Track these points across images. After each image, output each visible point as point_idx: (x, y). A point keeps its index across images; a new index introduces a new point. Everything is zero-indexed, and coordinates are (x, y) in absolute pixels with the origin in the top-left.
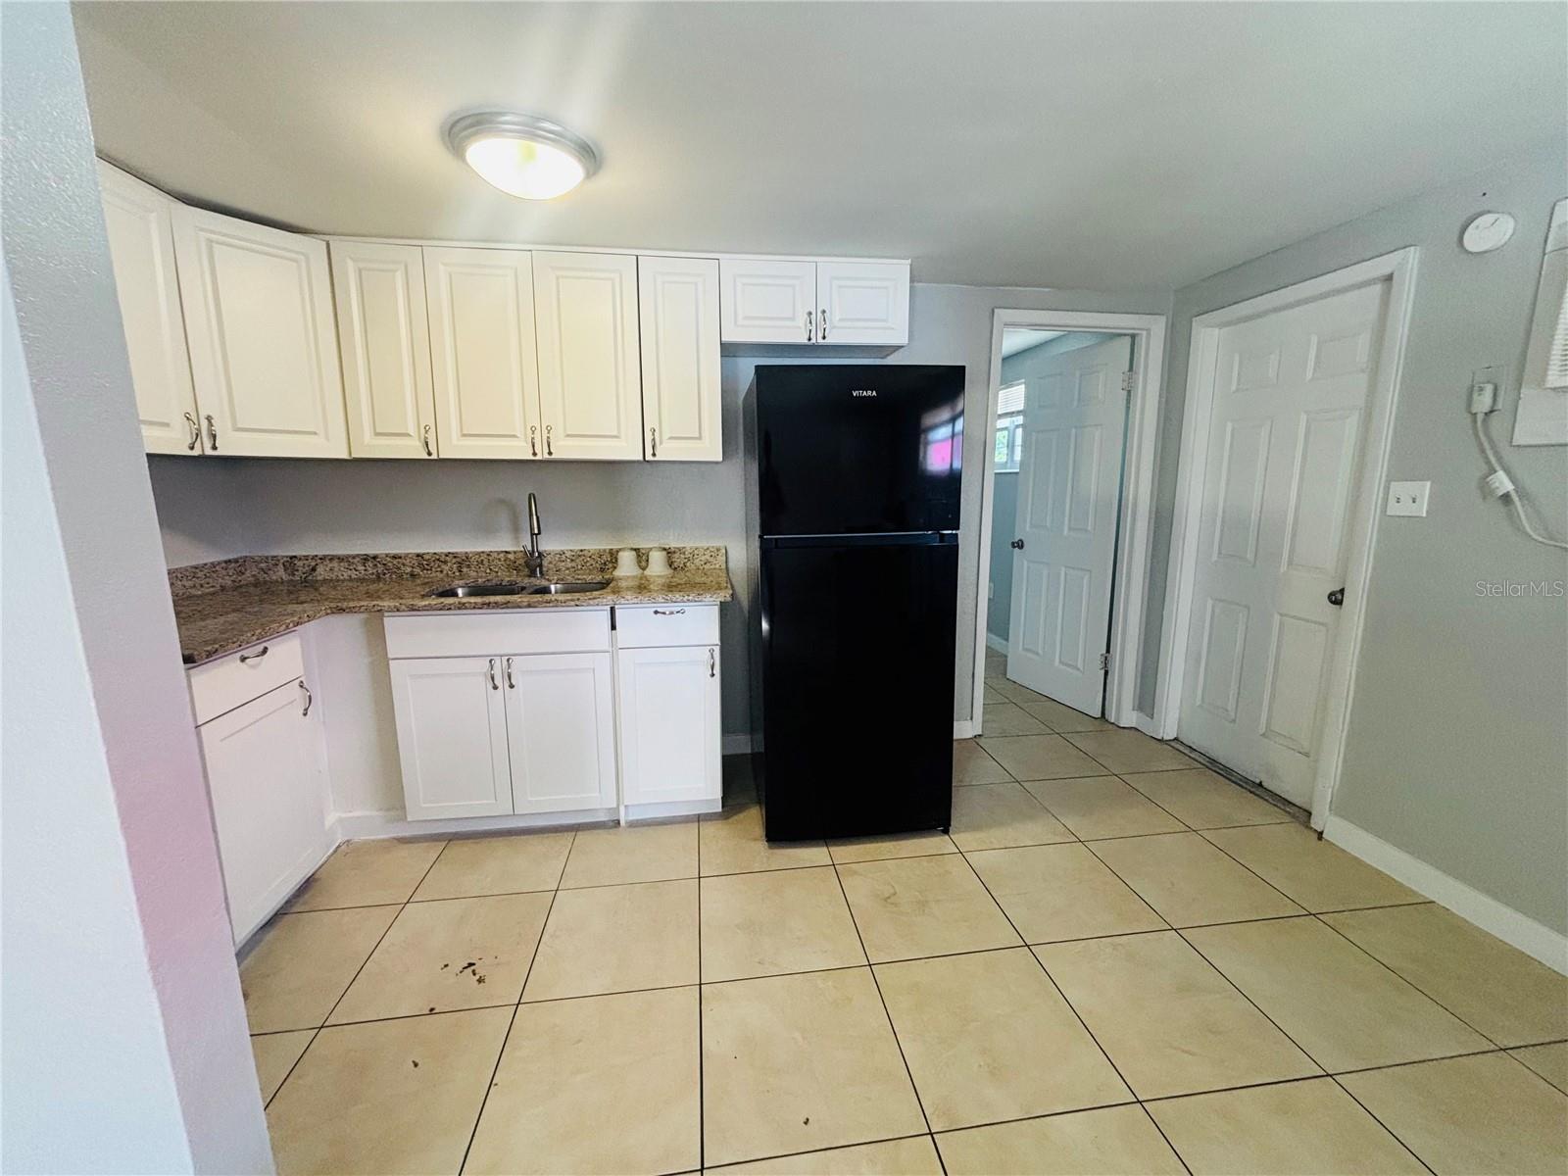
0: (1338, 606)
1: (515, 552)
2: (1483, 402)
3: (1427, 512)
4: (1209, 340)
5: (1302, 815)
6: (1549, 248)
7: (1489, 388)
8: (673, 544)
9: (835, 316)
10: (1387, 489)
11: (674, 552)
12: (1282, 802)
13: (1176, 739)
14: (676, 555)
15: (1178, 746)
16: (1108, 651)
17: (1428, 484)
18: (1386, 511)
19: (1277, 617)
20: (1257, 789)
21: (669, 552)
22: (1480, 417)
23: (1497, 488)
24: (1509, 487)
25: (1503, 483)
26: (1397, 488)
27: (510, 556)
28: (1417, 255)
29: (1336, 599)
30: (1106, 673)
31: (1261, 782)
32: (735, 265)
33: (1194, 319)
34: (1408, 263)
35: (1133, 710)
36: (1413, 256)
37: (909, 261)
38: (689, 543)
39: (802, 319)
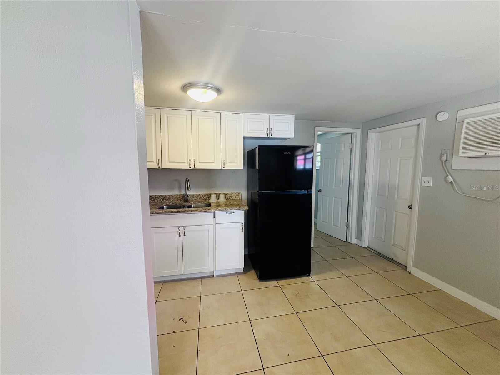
0: (411, 210)
1: (180, 195)
2: (444, 158)
3: (432, 185)
4: (373, 136)
5: (405, 268)
6: (457, 122)
7: (445, 155)
8: (226, 192)
9: (274, 130)
10: (422, 178)
11: (226, 195)
12: (399, 264)
13: (368, 247)
14: (227, 195)
15: (368, 249)
16: (347, 222)
17: (432, 178)
18: (422, 184)
19: (395, 213)
20: (392, 260)
21: (225, 194)
22: (444, 162)
23: (449, 180)
24: (451, 180)
25: (450, 179)
26: (424, 179)
27: (179, 196)
28: (426, 120)
29: (410, 207)
30: (347, 228)
31: (392, 259)
32: (247, 115)
33: (369, 131)
34: (424, 122)
35: (355, 239)
36: (424, 120)
37: (294, 115)
38: (230, 192)
39: (265, 130)
